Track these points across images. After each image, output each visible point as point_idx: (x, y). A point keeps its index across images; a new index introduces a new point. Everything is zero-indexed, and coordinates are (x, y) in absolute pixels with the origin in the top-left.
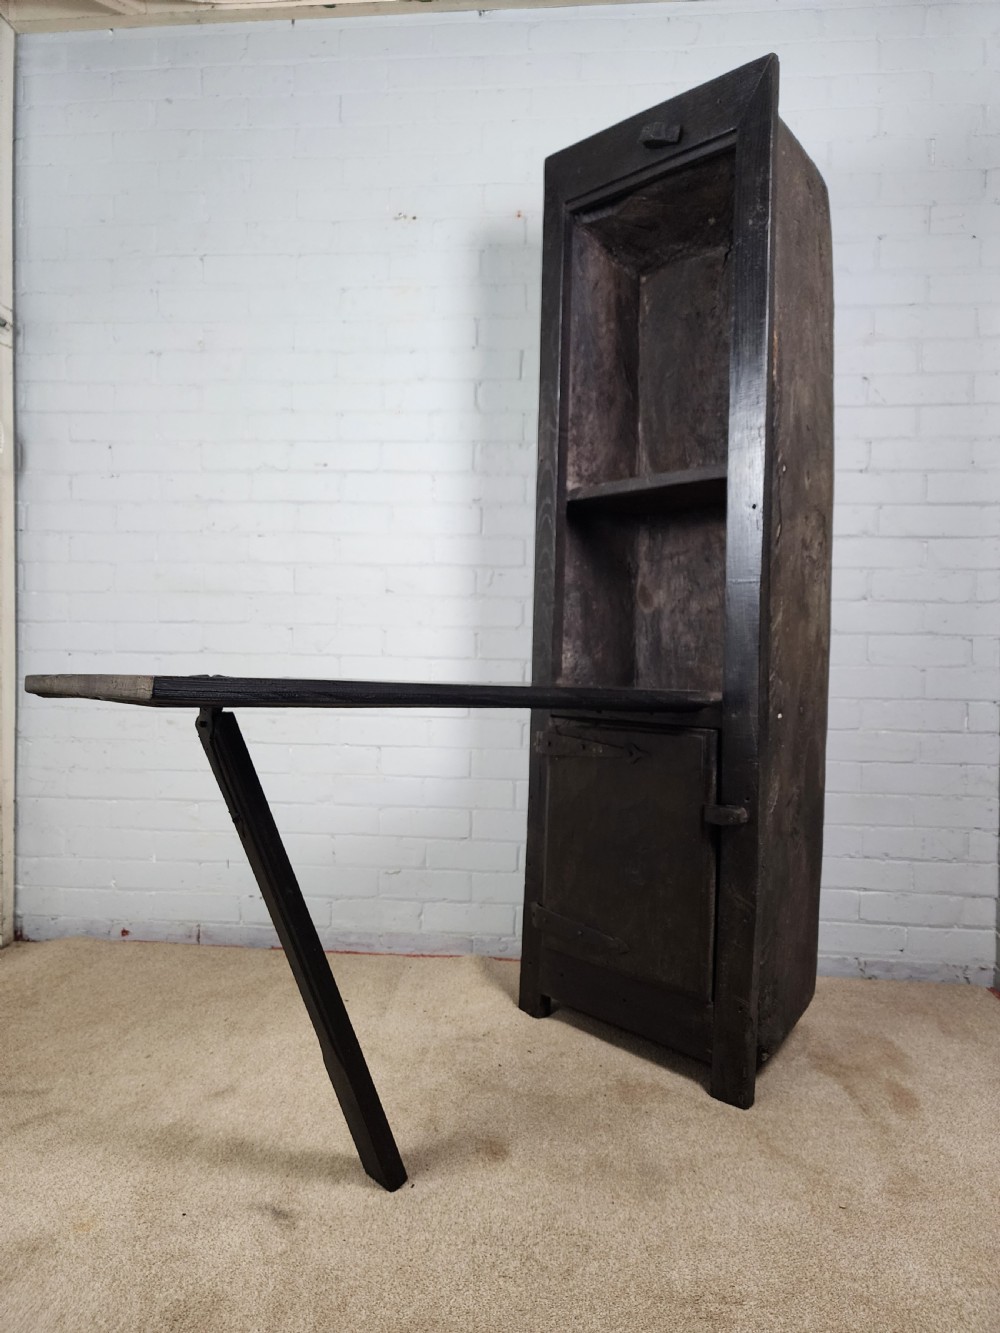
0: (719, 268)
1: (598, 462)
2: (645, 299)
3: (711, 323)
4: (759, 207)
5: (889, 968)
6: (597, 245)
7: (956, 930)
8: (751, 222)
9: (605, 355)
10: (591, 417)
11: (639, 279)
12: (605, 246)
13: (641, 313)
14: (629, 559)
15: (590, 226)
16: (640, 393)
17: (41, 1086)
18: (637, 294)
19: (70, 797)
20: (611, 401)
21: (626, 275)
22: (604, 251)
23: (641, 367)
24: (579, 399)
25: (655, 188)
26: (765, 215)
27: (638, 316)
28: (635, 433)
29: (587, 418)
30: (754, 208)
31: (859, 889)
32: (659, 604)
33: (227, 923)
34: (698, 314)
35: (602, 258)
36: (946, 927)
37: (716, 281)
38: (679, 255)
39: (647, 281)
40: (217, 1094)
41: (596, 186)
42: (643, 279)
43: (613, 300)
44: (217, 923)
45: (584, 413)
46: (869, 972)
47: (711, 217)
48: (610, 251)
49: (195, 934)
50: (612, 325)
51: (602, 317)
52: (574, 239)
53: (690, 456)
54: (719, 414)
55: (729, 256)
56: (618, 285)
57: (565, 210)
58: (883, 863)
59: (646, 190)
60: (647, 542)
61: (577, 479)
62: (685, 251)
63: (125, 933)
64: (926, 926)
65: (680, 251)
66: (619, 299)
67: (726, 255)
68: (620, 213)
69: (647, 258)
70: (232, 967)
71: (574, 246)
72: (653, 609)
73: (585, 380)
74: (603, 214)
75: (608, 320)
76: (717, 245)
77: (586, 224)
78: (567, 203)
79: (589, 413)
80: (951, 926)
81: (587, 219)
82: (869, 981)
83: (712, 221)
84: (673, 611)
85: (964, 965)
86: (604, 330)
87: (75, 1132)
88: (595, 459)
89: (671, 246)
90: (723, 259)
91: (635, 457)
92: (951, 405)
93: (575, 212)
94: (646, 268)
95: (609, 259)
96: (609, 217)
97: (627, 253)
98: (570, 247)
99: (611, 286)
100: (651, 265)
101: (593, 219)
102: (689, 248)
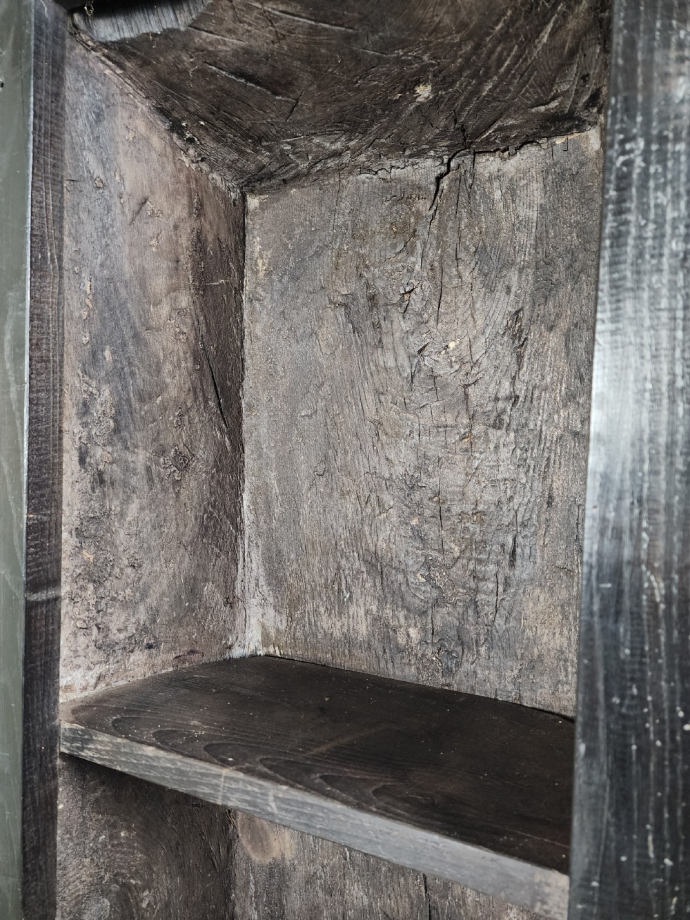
0: (423, 206)
1: (152, 601)
2: (255, 245)
3: (401, 325)
6: (144, 106)
9: (167, 368)
10: (134, 508)
11: (244, 200)
12: (163, 112)
13: (247, 272)
15: (120, 52)
16: (245, 436)
18: (240, 231)
20: (183, 463)
21: (216, 188)
22: (163, 125)
23: (248, 383)
24: (100, 479)
27: (242, 276)
28: (235, 515)
29: (122, 515)
32: (283, 855)
34: (372, 298)
35: (156, 142)
37: (414, 234)
38: (331, 163)
39: (263, 207)
42: (253, 202)
43: (184, 241)
45: (115, 505)
47: (425, 83)
48: (176, 128)
50: (185, 301)
51: (159, 283)
52: (70, 75)
53: (348, 589)
54: (414, 522)
55: (445, 184)
56: (198, 210)
61: (100, 656)
62: (346, 159)
65: (337, 154)
66: (199, 241)
67: (439, 179)
68: (195, 26)
69: (264, 158)
71: (70, 96)
72: (268, 860)
73: (117, 430)
75: (174, 289)
76: (420, 154)
77: (106, 45)
79: (127, 501)
83: (424, 92)
84: (310, 880)
86: (165, 310)
88: (144, 596)
89: (317, 140)
90: (433, 188)
91: (236, 562)
94: (261, 180)
95: (174, 148)
96: (168, 34)
97: (217, 140)
98: (57, 96)
99: (181, 210)
100: (271, 176)
101: (127, 34)
102: (356, 152)
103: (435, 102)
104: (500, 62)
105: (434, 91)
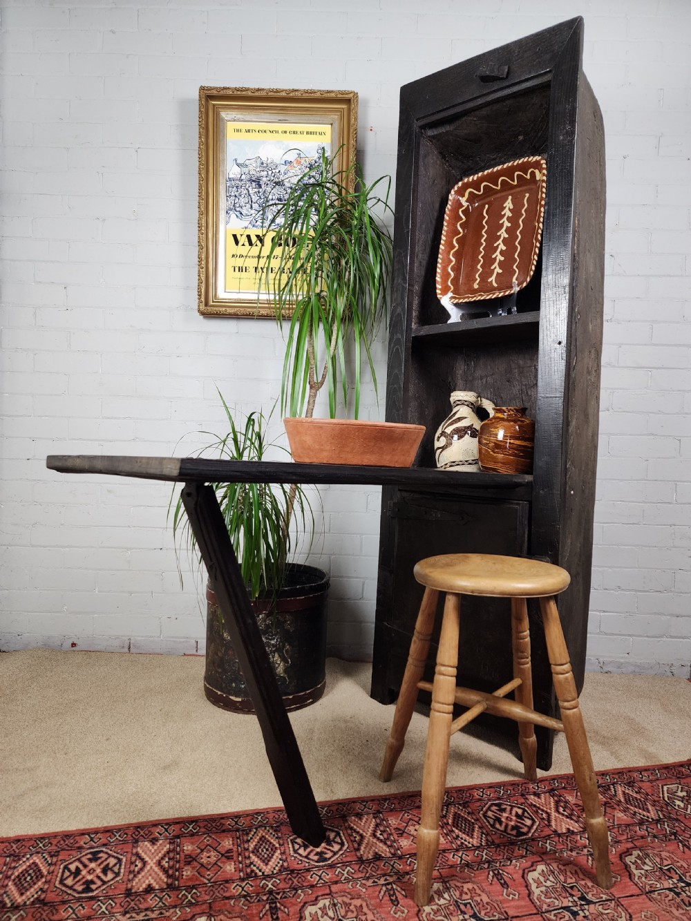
4: (568, 127)
5: (619, 666)
6: (436, 152)
7: (665, 639)
8: (561, 138)
12: (441, 153)
14: (450, 379)
15: (432, 138)
17: (30, 764)
19: (33, 546)
22: (440, 157)
25: (484, 112)
26: (573, 133)
30: (565, 128)
31: (600, 611)
33: (151, 637)
35: (438, 162)
36: (660, 637)
40: (165, 768)
41: (441, 108)
43: (444, 193)
44: (142, 637)
46: (606, 669)
47: (521, 135)
48: (444, 157)
49: (127, 645)
51: (437, 205)
52: (421, 147)
56: (448, 182)
57: (416, 125)
58: (617, 593)
59: (477, 113)
60: (462, 367)
62: (497, 161)
63: (74, 645)
64: (645, 637)
65: (494, 159)
68: (455, 129)
69: (469, 163)
70: (158, 670)
71: (421, 153)
74: (442, 130)
77: (429, 136)
78: (417, 120)
80: (662, 637)
81: (430, 133)
82: (606, 674)
83: (521, 138)
85: (670, 663)
87: (62, 801)
89: (488, 155)
92: (670, 276)
93: (423, 127)
94: (468, 171)
95: (443, 163)
96: (447, 132)
97: (456, 159)
98: (418, 153)
99: (443, 183)
100: (472, 169)
101: (436, 133)
102: (501, 158)
103: (524, 140)
104: (542, 128)
105: (524, 137)
